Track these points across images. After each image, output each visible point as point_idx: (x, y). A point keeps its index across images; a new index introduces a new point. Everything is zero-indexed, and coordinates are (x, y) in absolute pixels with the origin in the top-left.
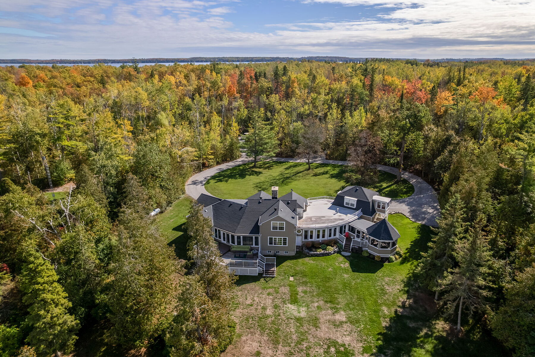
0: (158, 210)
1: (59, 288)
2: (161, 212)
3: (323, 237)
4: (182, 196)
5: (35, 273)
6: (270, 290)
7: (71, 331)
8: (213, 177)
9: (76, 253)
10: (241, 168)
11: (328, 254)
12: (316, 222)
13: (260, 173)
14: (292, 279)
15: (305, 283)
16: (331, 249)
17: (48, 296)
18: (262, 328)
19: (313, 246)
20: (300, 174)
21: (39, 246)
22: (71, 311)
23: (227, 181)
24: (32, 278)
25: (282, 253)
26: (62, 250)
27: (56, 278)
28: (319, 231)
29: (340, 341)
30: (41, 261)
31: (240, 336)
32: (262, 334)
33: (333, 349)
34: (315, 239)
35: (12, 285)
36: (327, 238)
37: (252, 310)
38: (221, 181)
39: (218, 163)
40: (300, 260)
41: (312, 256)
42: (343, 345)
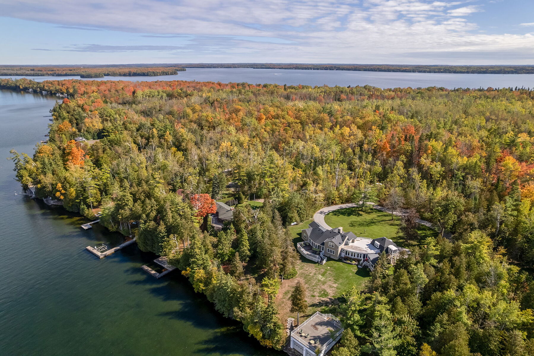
0: (295, 223)
1: (248, 242)
2: (297, 224)
3: (354, 256)
4: (310, 218)
5: (242, 235)
6: (317, 269)
7: (248, 256)
8: (333, 212)
9: (255, 233)
10: (353, 209)
11: (351, 264)
12: (353, 249)
13: (361, 215)
14: (329, 268)
15: (332, 271)
16: (354, 262)
17: (244, 243)
18: (305, 278)
19: (346, 259)
20: (383, 222)
21: (245, 227)
22: (249, 250)
23: (338, 216)
24: (242, 236)
25: (332, 257)
26: (251, 230)
27: (247, 238)
28: (358, 254)
29: (327, 291)
30: (244, 232)
31: (296, 277)
32: (304, 279)
33: (323, 292)
34: (350, 256)
35: (236, 237)
36: (356, 257)
37: (306, 272)
38: (335, 215)
39: (342, 203)
40: (338, 262)
41: (344, 262)
42: (327, 293)
